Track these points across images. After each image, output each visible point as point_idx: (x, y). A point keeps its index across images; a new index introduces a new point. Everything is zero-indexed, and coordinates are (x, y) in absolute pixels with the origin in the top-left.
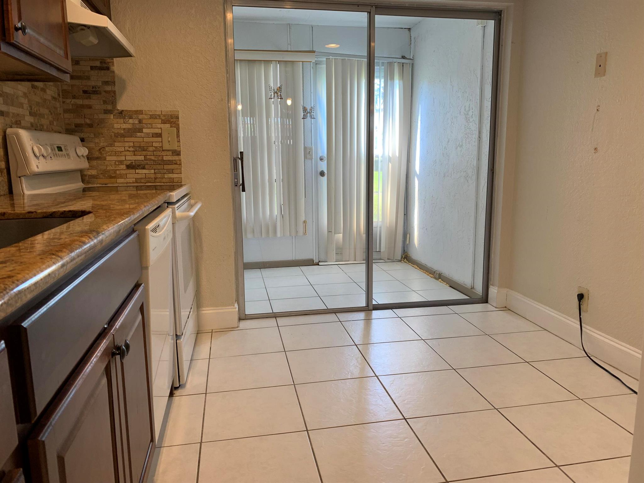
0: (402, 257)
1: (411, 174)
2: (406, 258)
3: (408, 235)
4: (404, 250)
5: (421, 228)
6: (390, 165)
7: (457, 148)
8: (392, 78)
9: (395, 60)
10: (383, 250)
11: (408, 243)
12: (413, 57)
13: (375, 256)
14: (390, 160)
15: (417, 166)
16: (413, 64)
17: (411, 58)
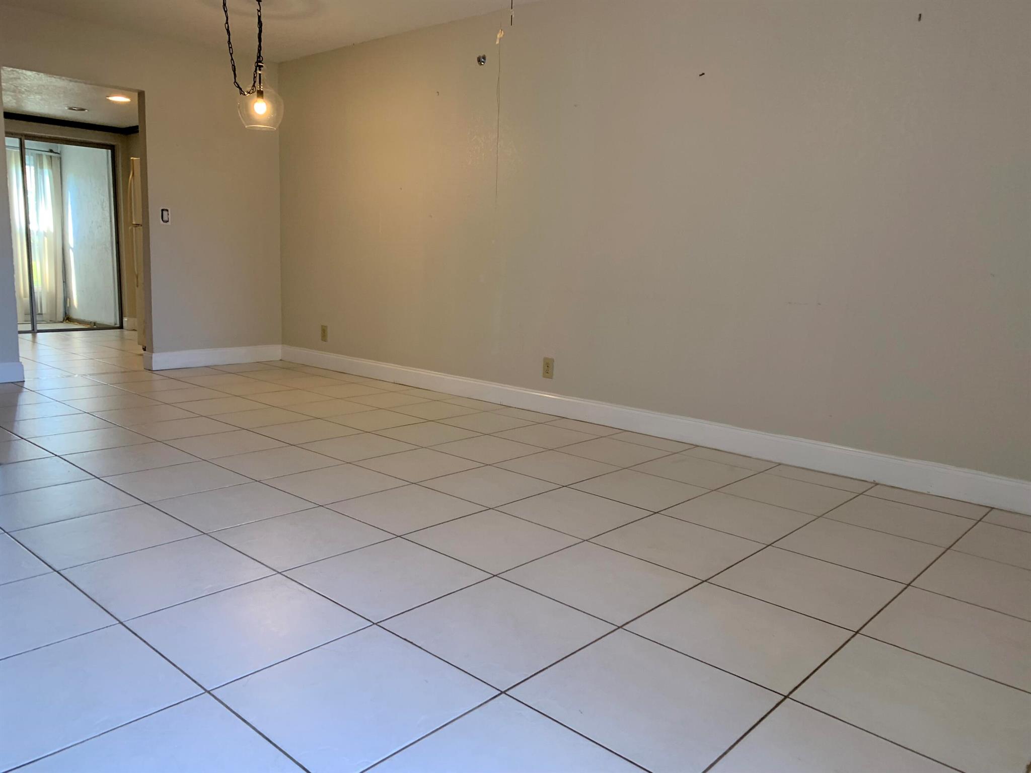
0: (64, 318)
1: (66, 248)
2: (68, 318)
3: (68, 300)
4: (66, 313)
5: (78, 291)
6: (46, 239)
7: (98, 228)
8: (42, 167)
9: (43, 153)
10: (44, 311)
11: (68, 305)
12: (60, 152)
13: (38, 318)
14: (45, 234)
15: (71, 241)
16: (60, 158)
17: (59, 152)
